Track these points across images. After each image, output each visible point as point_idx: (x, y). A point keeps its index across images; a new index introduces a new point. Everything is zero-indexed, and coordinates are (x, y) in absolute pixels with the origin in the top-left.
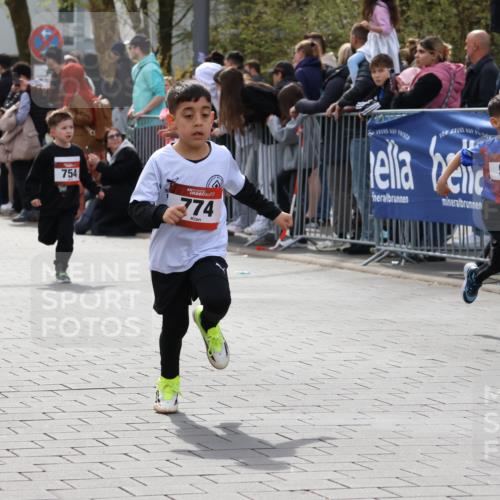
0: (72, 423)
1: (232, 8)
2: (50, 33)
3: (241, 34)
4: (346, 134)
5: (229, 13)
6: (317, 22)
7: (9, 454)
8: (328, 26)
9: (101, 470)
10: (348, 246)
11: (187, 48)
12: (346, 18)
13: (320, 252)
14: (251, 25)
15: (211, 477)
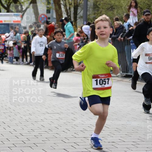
0: (49, 122)
1: (94, 9)
2: (44, 16)
3: (96, 17)
4: (124, 44)
5: (93, 11)
6: (117, 13)
7: (32, 131)
8: (120, 15)
9: (57, 136)
10: (125, 75)
11: (81, 21)
12: (125, 12)
13: (117, 77)
14: (99, 14)
15: (87, 138)
